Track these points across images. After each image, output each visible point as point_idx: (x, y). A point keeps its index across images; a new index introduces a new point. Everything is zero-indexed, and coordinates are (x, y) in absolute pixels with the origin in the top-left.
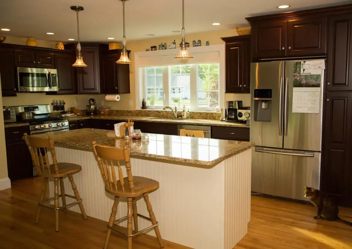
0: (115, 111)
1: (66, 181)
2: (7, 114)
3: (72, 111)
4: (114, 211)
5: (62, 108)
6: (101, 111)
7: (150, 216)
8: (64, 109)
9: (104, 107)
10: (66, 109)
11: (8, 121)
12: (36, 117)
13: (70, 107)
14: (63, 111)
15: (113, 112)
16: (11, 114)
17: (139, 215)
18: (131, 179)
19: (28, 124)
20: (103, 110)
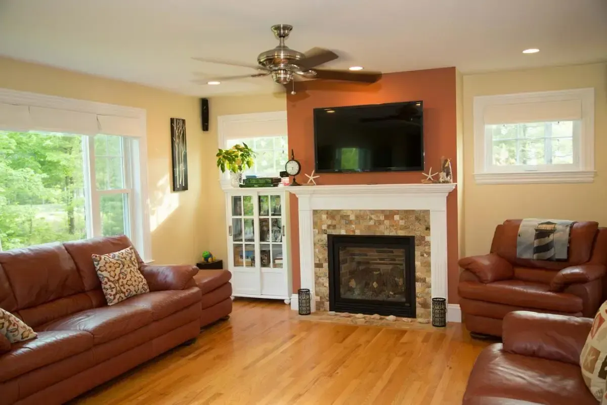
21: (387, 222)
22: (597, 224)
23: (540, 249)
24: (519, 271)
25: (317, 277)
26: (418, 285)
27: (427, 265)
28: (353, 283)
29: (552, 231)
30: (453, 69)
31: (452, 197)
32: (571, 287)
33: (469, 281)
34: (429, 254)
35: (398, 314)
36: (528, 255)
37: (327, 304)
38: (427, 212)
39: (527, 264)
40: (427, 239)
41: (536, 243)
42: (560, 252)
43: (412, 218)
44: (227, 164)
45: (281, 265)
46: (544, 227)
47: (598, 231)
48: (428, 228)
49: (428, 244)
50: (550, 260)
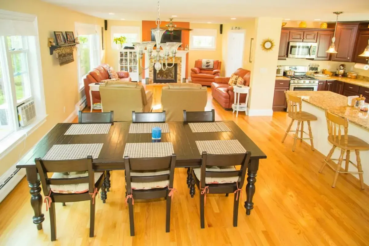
0: (361, 77)
1: (306, 123)
2: (278, 71)
3: (323, 72)
4: (332, 152)
5: (317, 69)
6: (349, 75)
7: (358, 165)
8: (317, 70)
9: (353, 72)
10: (319, 70)
11: (278, 75)
12: (296, 74)
13: (322, 69)
14: (316, 71)
15: (359, 77)
16: (281, 71)
17: (350, 161)
18: (346, 138)
19: (290, 79)
20: (350, 74)
21: (170, 60)
22: (218, 61)
23: (207, 66)
24: (202, 71)
25: (150, 74)
26: (178, 75)
27: (180, 70)
28: (159, 76)
29: (210, 62)
30: (189, 23)
31: (187, 54)
32: (217, 74)
33: (193, 74)
34: (181, 68)
35: (165, 83)
36: (204, 68)
37: (153, 81)
38: (181, 57)
39: (204, 70)
40: (181, 64)
41: (206, 65)
42: (211, 67)
43: (177, 59)
44: (118, 42)
45: (136, 72)
46: (207, 61)
47: (219, 62)
48: (181, 61)
49: (181, 65)
50: (209, 68)
